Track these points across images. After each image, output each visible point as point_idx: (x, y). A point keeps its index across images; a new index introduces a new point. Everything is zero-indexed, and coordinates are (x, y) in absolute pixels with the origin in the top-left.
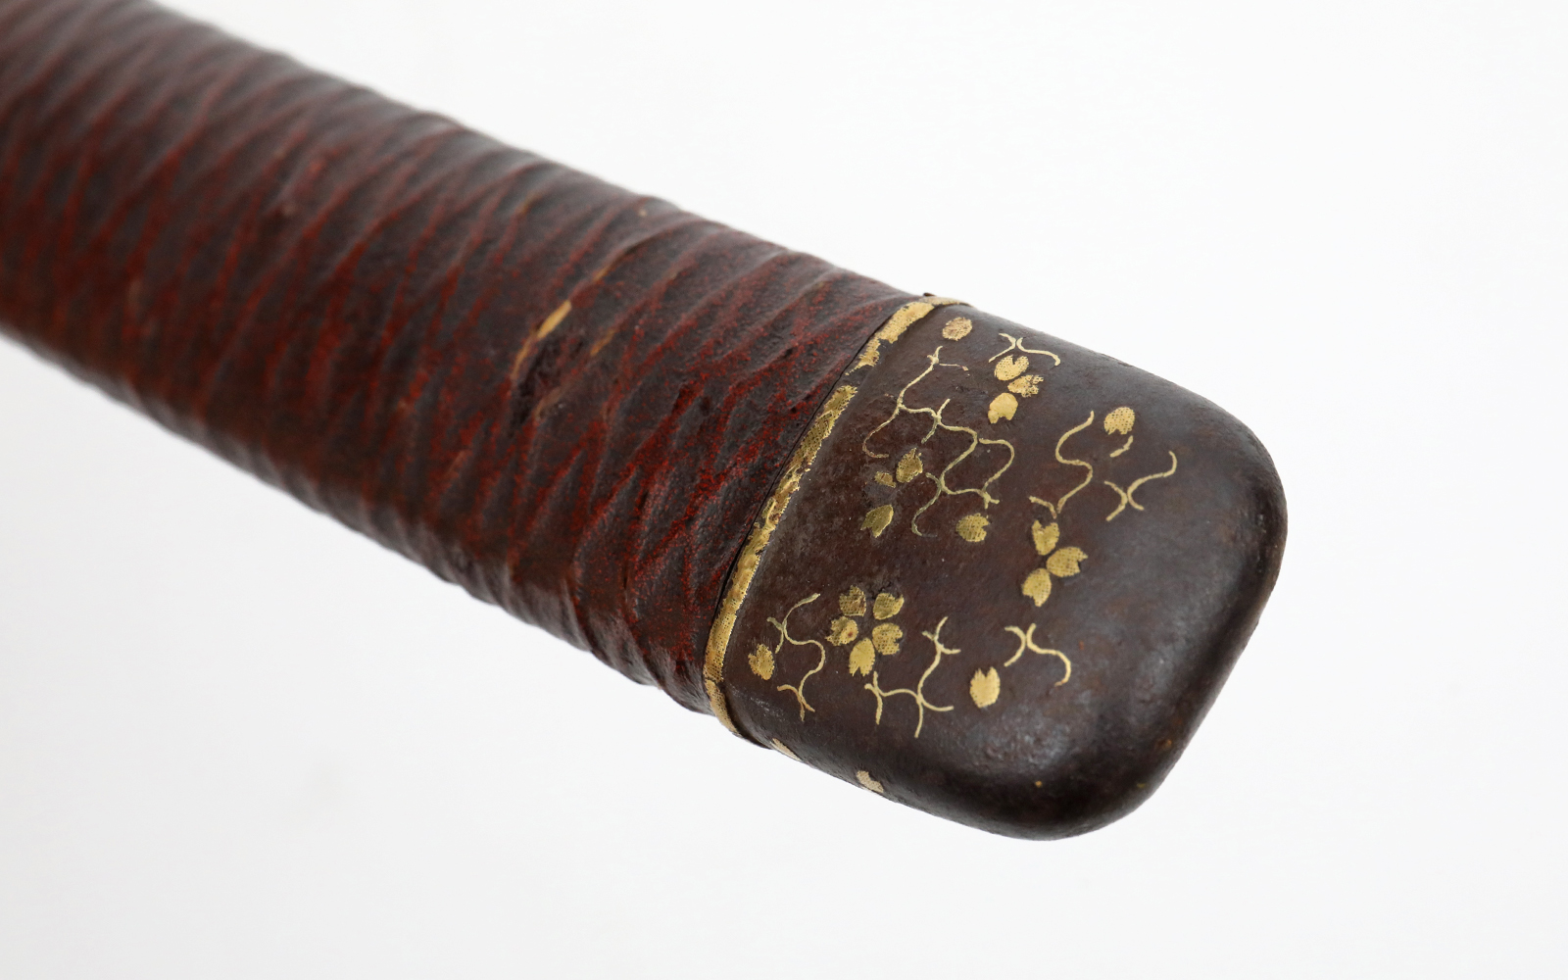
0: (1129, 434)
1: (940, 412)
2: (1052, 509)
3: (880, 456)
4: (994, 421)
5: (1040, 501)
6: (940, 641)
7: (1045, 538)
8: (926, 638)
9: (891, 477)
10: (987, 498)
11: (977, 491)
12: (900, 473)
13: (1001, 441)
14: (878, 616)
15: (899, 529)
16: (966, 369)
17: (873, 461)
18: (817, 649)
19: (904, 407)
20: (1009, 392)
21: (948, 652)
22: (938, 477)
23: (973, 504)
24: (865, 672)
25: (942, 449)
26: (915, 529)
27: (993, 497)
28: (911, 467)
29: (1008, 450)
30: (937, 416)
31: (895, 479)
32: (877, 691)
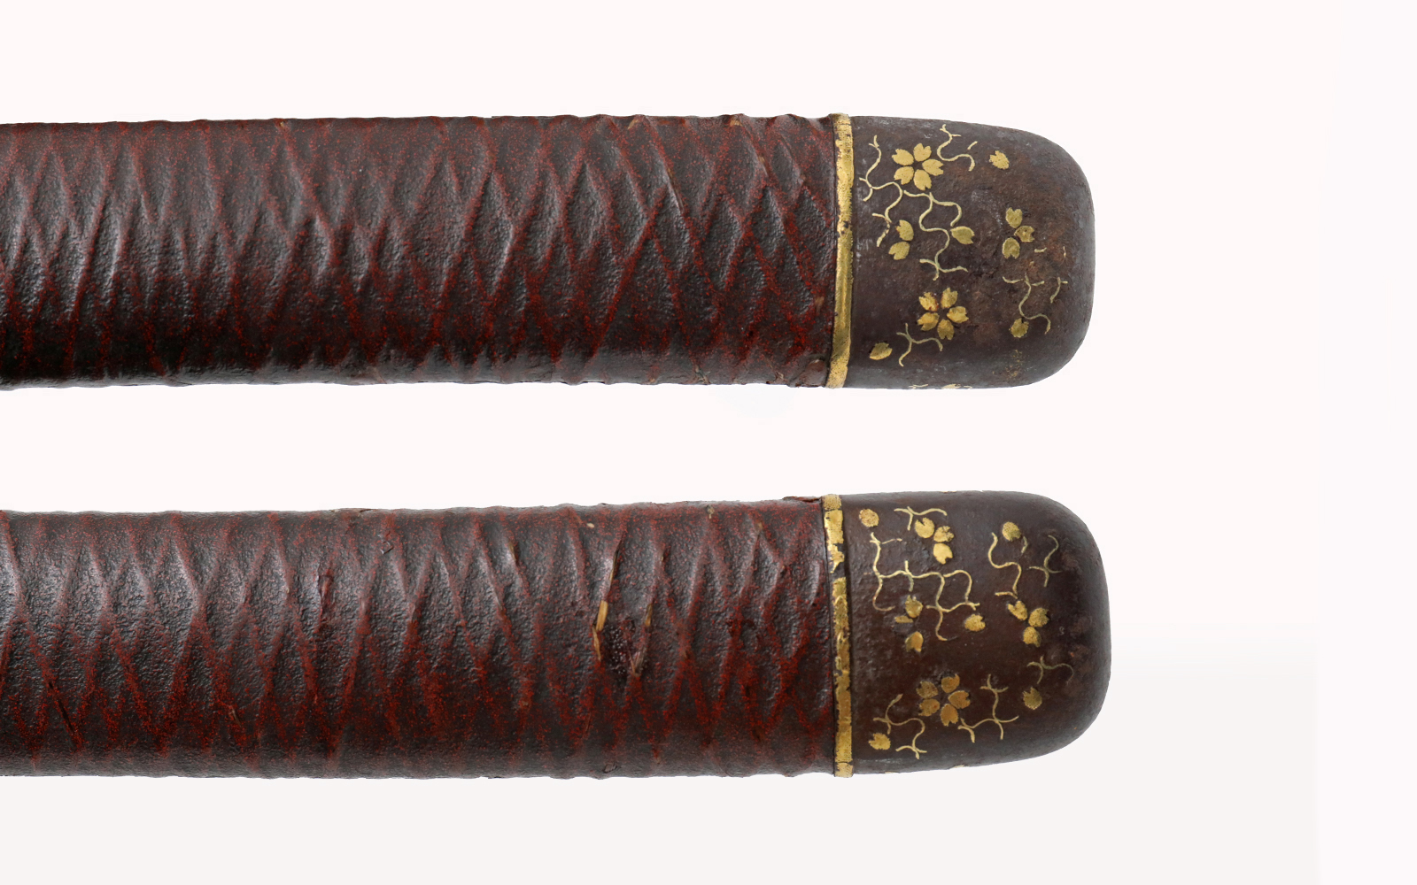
0: (1021, 537)
1: (907, 570)
2: (1012, 594)
3: (890, 609)
4: (943, 562)
5: (1003, 593)
6: (993, 687)
7: (1018, 610)
8: (984, 690)
9: (906, 617)
10: (972, 605)
11: (964, 604)
12: (910, 612)
13: (956, 572)
14: (947, 690)
15: (930, 643)
16: (900, 540)
17: (888, 613)
18: (917, 722)
19: (883, 576)
20: (937, 543)
21: (1000, 691)
22: (935, 605)
23: (967, 612)
24: (954, 722)
25: (925, 590)
26: (940, 638)
27: (975, 602)
28: (913, 606)
29: (964, 575)
30: (907, 572)
31: (909, 617)
32: (967, 728)
